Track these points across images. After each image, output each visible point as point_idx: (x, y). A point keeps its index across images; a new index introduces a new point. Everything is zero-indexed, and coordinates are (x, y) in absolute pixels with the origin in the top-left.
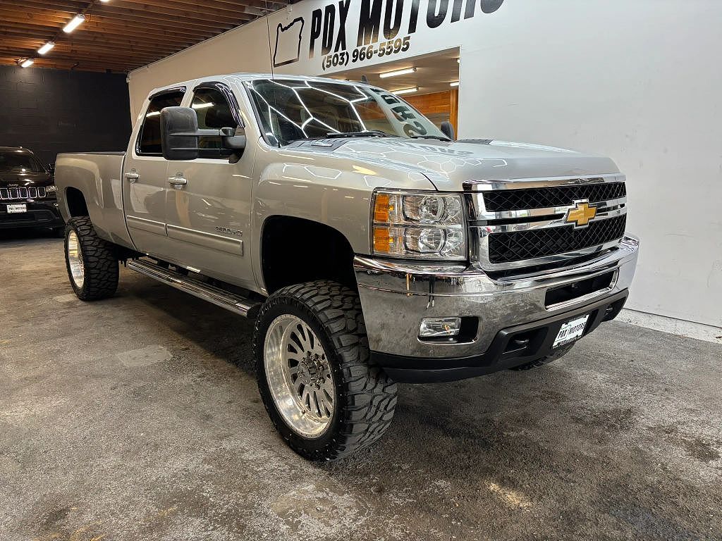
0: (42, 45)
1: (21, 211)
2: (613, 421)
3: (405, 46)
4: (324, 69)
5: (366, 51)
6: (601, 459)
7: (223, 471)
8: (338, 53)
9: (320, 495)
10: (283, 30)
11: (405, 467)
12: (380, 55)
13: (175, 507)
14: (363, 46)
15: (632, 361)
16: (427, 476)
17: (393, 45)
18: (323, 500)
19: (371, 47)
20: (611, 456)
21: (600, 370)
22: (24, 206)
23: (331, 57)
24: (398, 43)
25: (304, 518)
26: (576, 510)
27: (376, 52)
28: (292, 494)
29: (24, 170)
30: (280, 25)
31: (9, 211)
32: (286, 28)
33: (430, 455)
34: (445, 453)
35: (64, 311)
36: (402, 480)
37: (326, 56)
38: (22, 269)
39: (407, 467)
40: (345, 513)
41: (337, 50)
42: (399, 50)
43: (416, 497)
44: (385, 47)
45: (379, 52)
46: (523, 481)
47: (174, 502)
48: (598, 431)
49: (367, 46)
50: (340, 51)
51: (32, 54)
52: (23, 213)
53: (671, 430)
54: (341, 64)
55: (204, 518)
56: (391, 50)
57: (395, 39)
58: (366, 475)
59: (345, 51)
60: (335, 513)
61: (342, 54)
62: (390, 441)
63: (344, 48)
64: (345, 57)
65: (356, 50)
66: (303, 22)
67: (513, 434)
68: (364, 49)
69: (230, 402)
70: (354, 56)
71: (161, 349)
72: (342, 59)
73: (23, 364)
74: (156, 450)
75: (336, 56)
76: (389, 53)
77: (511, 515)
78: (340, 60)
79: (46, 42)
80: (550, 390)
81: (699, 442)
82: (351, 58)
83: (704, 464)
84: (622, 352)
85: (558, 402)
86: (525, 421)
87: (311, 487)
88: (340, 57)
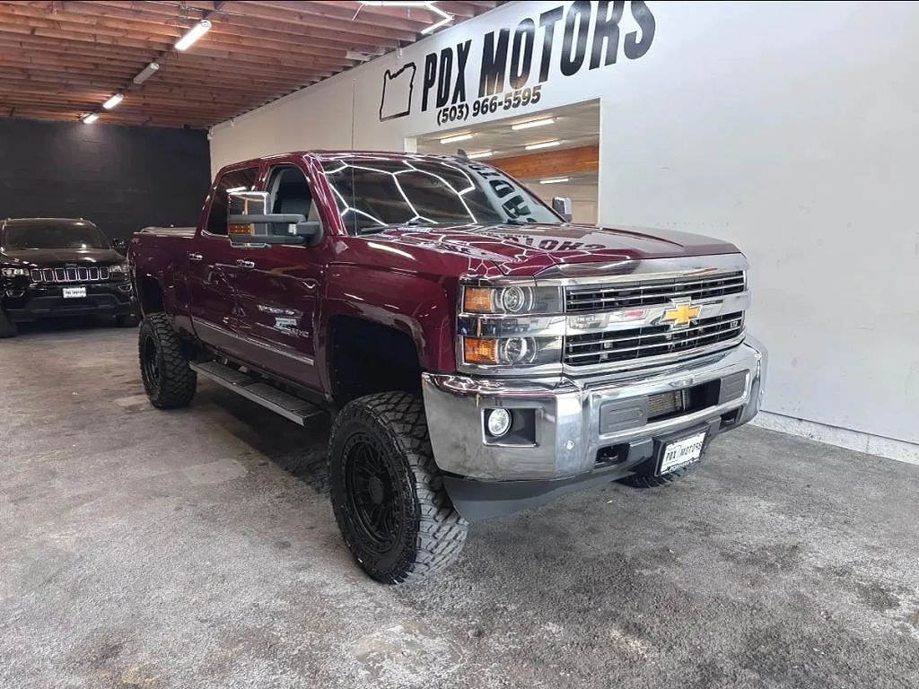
0: (109, 98)
1: (79, 295)
2: (772, 560)
3: (535, 97)
4: (439, 124)
5: (488, 103)
6: (751, 604)
7: (297, 607)
8: (456, 105)
9: (408, 638)
10: (391, 78)
11: (512, 608)
12: (506, 108)
13: (241, 646)
14: (486, 97)
15: (808, 486)
16: (537, 619)
17: (521, 96)
18: (410, 644)
19: (495, 98)
20: (764, 602)
21: (765, 496)
22: (84, 289)
23: (446, 110)
24: (527, 94)
25: (386, 664)
26: (713, 664)
27: (500, 104)
28: (374, 635)
29: (84, 246)
30: (388, 72)
31: (65, 296)
32: (395, 76)
33: (542, 594)
34: (561, 593)
35: (127, 416)
36: (506, 623)
37: (442, 108)
38: (78, 366)
39: (514, 607)
40: (435, 659)
41: (454, 101)
42: (528, 101)
43: (521, 643)
44: (512, 98)
45: (504, 104)
46: (652, 628)
47: (240, 641)
48: (752, 570)
49: (490, 97)
50: (459, 103)
51: (96, 108)
52: (81, 298)
53: (844, 572)
54: (459, 118)
55: (273, 660)
56: (519, 102)
57: (523, 89)
58: (464, 616)
59: (464, 103)
60: (423, 658)
61: (461, 107)
62: (497, 578)
63: (463, 99)
64: (464, 110)
65: (478, 102)
66: (415, 68)
67: (646, 573)
68: (487, 100)
69: (312, 528)
70: (475, 109)
71: (235, 464)
72: (461, 111)
73: (76, 478)
74: (223, 582)
75: (454, 108)
76: (516, 106)
77: (631, 668)
78: (458, 114)
79: (114, 94)
80: (698, 520)
81: (876, 587)
82: (471, 111)
83: (878, 614)
84: (798, 475)
85: (707, 535)
86: (663, 556)
87: (398, 628)
88: (458, 110)
